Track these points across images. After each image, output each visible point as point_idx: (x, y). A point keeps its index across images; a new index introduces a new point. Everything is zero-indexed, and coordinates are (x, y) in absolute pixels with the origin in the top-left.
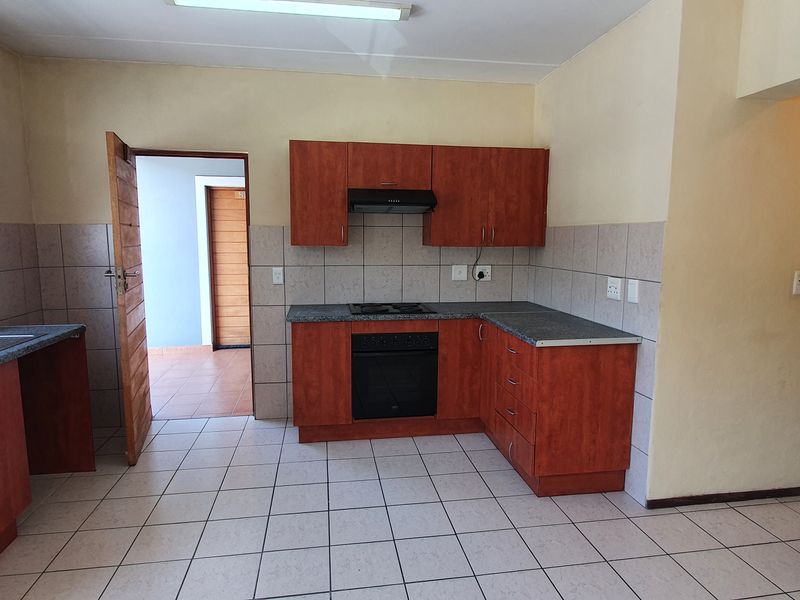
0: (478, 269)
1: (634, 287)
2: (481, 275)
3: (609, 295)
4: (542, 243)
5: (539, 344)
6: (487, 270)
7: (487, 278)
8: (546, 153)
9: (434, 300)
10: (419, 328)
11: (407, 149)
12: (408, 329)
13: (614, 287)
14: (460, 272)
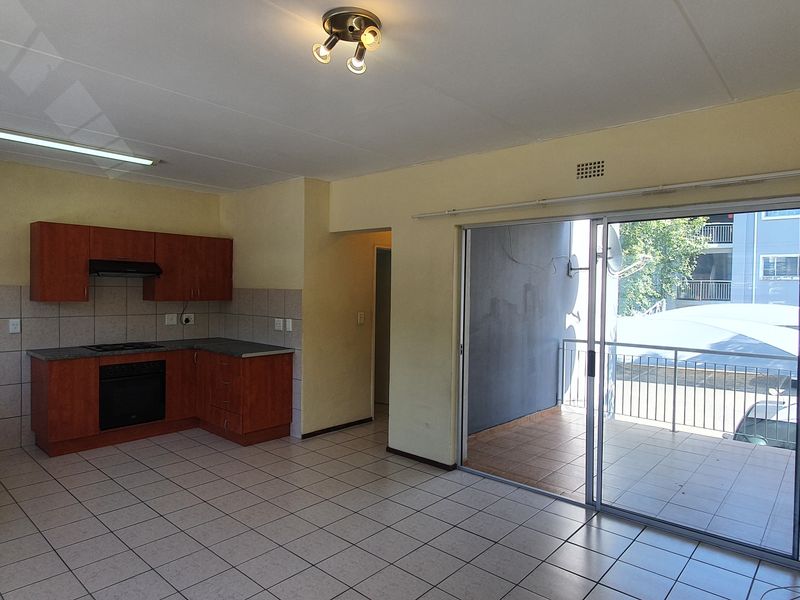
0: (185, 317)
1: (289, 322)
2: (187, 321)
3: (276, 328)
4: (231, 299)
5: (244, 356)
6: (191, 317)
7: (192, 322)
8: (231, 241)
9: (152, 340)
10: (151, 358)
11: (136, 234)
12: (143, 359)
13: (279, 323)
14: (171, 319)
